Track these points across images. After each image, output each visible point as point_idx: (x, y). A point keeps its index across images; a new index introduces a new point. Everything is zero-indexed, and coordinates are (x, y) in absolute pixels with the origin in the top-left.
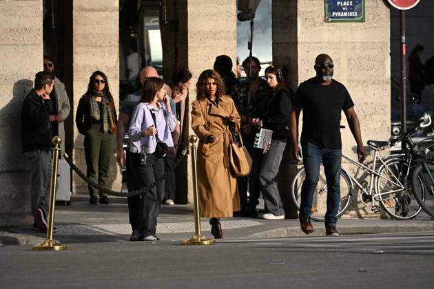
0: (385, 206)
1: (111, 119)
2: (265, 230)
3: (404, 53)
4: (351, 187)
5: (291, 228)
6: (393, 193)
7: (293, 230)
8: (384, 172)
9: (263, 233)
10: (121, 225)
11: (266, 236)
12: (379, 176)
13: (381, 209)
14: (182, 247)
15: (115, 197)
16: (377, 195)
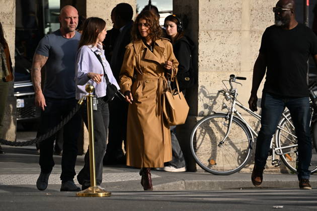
0: (286, 160)
1: (6, 66)
2: (162, 183)
3: (308, 4)
4: (251, 140)
5: (189, 181)
6: (294, 147)
7: (191, 184)
8: (285, 125)
9: (160, 185)
10: (15, 176)
11: (164, 189)
12: (280, 130)
13: (282, 163)
14: (77, 199)
15: (9, 146)
16: (278, 149)
